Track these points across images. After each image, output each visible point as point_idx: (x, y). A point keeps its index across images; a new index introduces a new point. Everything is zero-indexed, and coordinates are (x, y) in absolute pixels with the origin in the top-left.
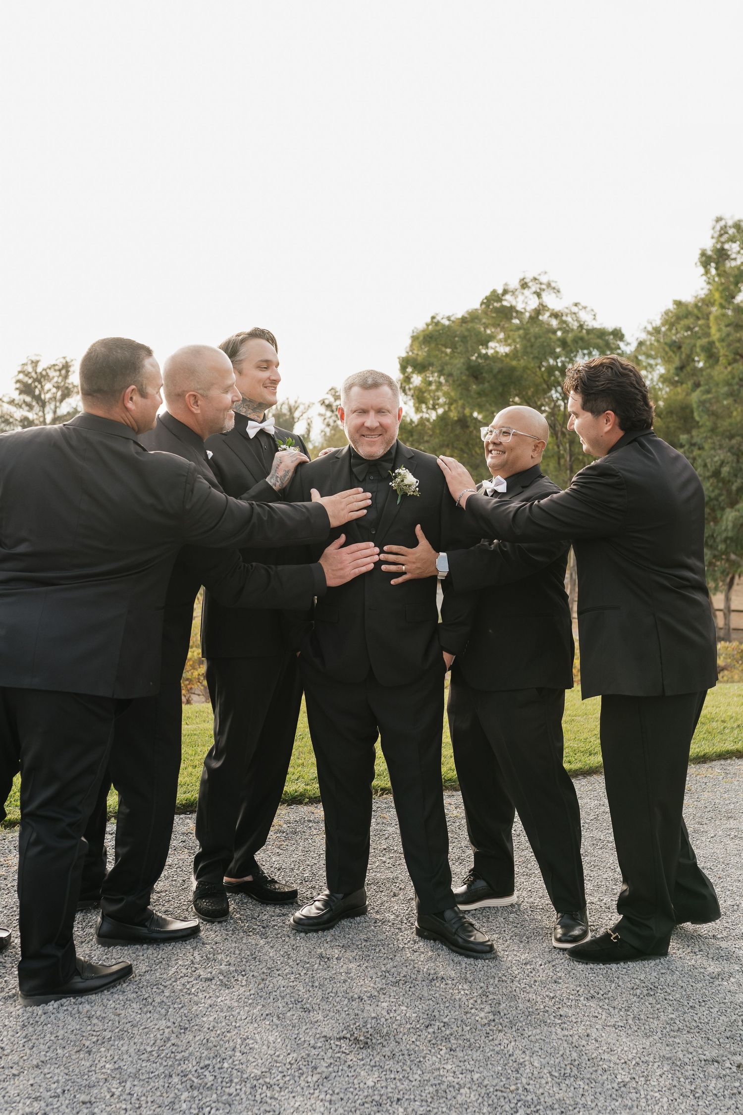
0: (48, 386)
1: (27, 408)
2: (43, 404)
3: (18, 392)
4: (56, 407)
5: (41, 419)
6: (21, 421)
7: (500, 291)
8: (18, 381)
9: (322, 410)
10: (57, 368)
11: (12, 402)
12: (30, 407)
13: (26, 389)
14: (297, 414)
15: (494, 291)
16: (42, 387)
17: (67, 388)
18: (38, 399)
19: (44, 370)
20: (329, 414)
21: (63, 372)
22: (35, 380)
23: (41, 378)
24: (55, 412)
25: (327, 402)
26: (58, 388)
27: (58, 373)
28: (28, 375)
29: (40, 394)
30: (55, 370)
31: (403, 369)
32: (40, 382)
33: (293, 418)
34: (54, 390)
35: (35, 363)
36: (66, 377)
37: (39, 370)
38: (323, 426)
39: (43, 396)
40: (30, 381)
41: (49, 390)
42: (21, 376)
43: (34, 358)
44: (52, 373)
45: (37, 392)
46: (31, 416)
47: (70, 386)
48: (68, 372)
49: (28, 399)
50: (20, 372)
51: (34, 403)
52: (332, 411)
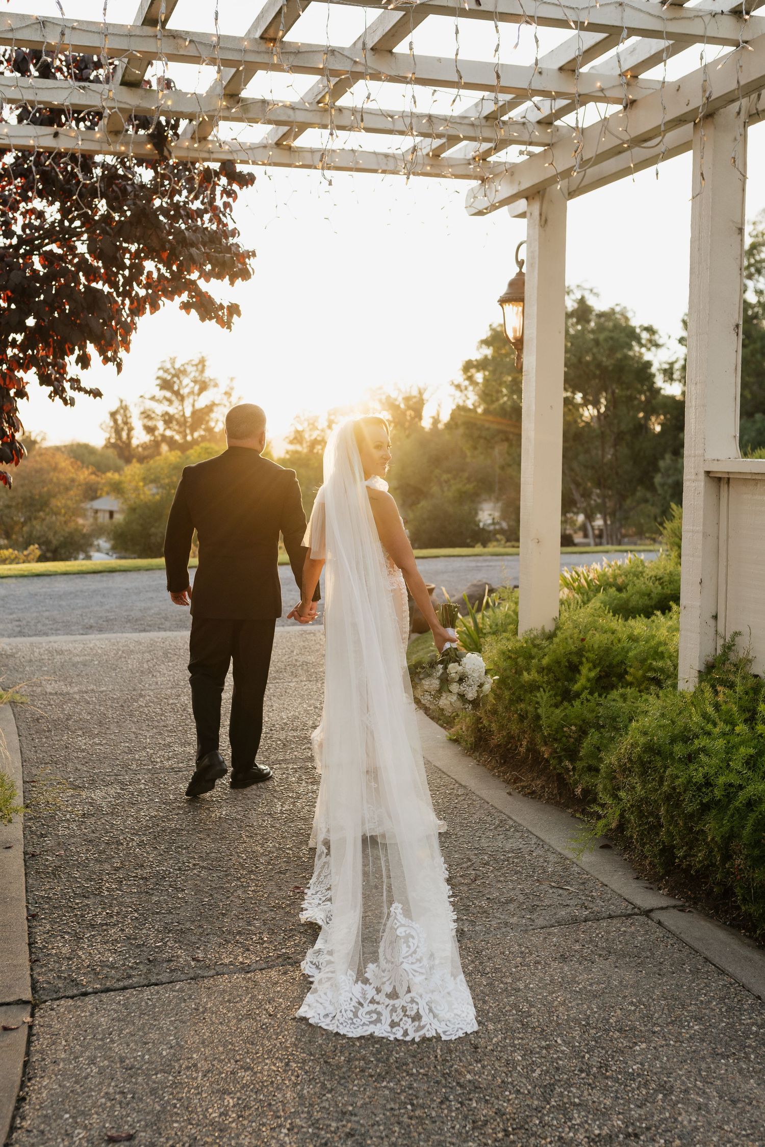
0: (186, 381)
1: (167, 403)
2: (182, 399)
3: (158, 388)
4: (194, 401)
5: (181, 413)
6: (163, 416)
8: (158, 378)
9: (452, 390)
10: (194, 363)
11: (153, 398)
12: (170, 401)
13: (166, 385)
14: (425, 396)
16: (181, 382)
17: (204, 382)
18: (177, 393)
19: (183, 365)
20: (458, 393)
21: (200, 367)
22: (174, 376)
23: (180, 373)
24: (193, 406)
25: (456, 383)
26: (195, 382)
27: (195, 368)
28: (166, 371)
29: (179, 390)
30: (193, 366)
32: (178, 378)
33: (422, 400)
34: (192, 384)
35: (173, 361)
36: (202, 371)
37: (177, 366)
39: (181, 392)
40: (169, 377)
41: (187, 385)
42: (161, 373)
43: (172, 356)
44: (190, 369)
45: (176, 388)
46: (172, 410)
47: (207, 380)
48: (204, 366)
49: (168, 394)
50: (159, 369)
51: (174, 398)
52: (461, 391)
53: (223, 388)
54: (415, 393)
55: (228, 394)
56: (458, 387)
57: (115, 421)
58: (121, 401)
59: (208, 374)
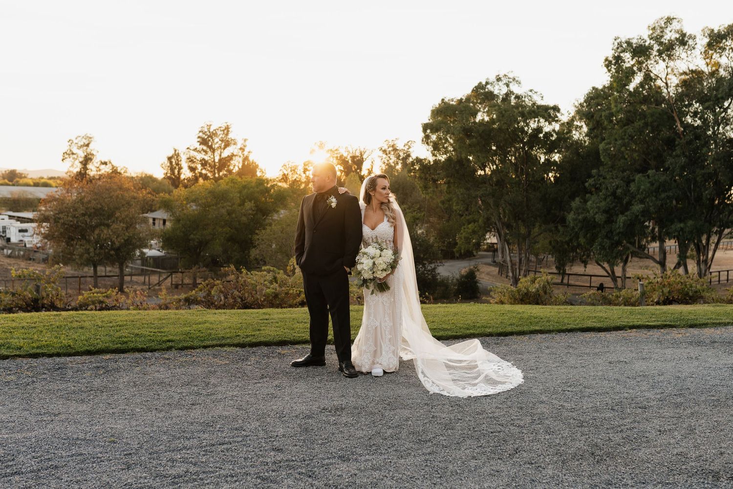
0: (216, 140)
1: (204, 153)
2: (213, 151)
3: (199, 143)
4: (221, 153)
5: (212, 160)
6: (201, 161)
7: (484, 83)
8: (199, 137)
9: (381, 153)
10: (222, 129)
11: (195, 150)
12: (206, 152)
13: (204, 142)
14: (365, 157)
15: (480, 83)
16: (213, 140)
17: (228, 141)
18: (210, 147)
19: (215, 130)
20: (384, 156)
21: (226, 131)
22: (209, 136)
23: (212, 135)
24: (220, 155)
25: (383, 149)
26: (222, 141)
27: (222, 132)
28: (204, 133)
29: (212, 145)
30: (221, 130)
31: (425, 130)
32: (212, 138)
33: (363, 159)
34: (220, 142)
35: (209, 127)
36: (227, 134)
37: (211, 130)
38: (381, 164)
39: (213, 146)
40: (206, 137)
41: (217, 142)
42: (201, 134)
43: (209, 124)
44: (219, 132)
45: (210, 144)
46: (206, 158)
47: (230, 140)
48: (228, 131)
49: (205, 148)
50: (200, 132)
51: (208, 150)
52: (386, 154)
53: (239, 146)
54: (358, 154)
55: (242, 149)
56: (385, 151)
57: (171, 163)
58: (175, 151)
59: (231, 136)
